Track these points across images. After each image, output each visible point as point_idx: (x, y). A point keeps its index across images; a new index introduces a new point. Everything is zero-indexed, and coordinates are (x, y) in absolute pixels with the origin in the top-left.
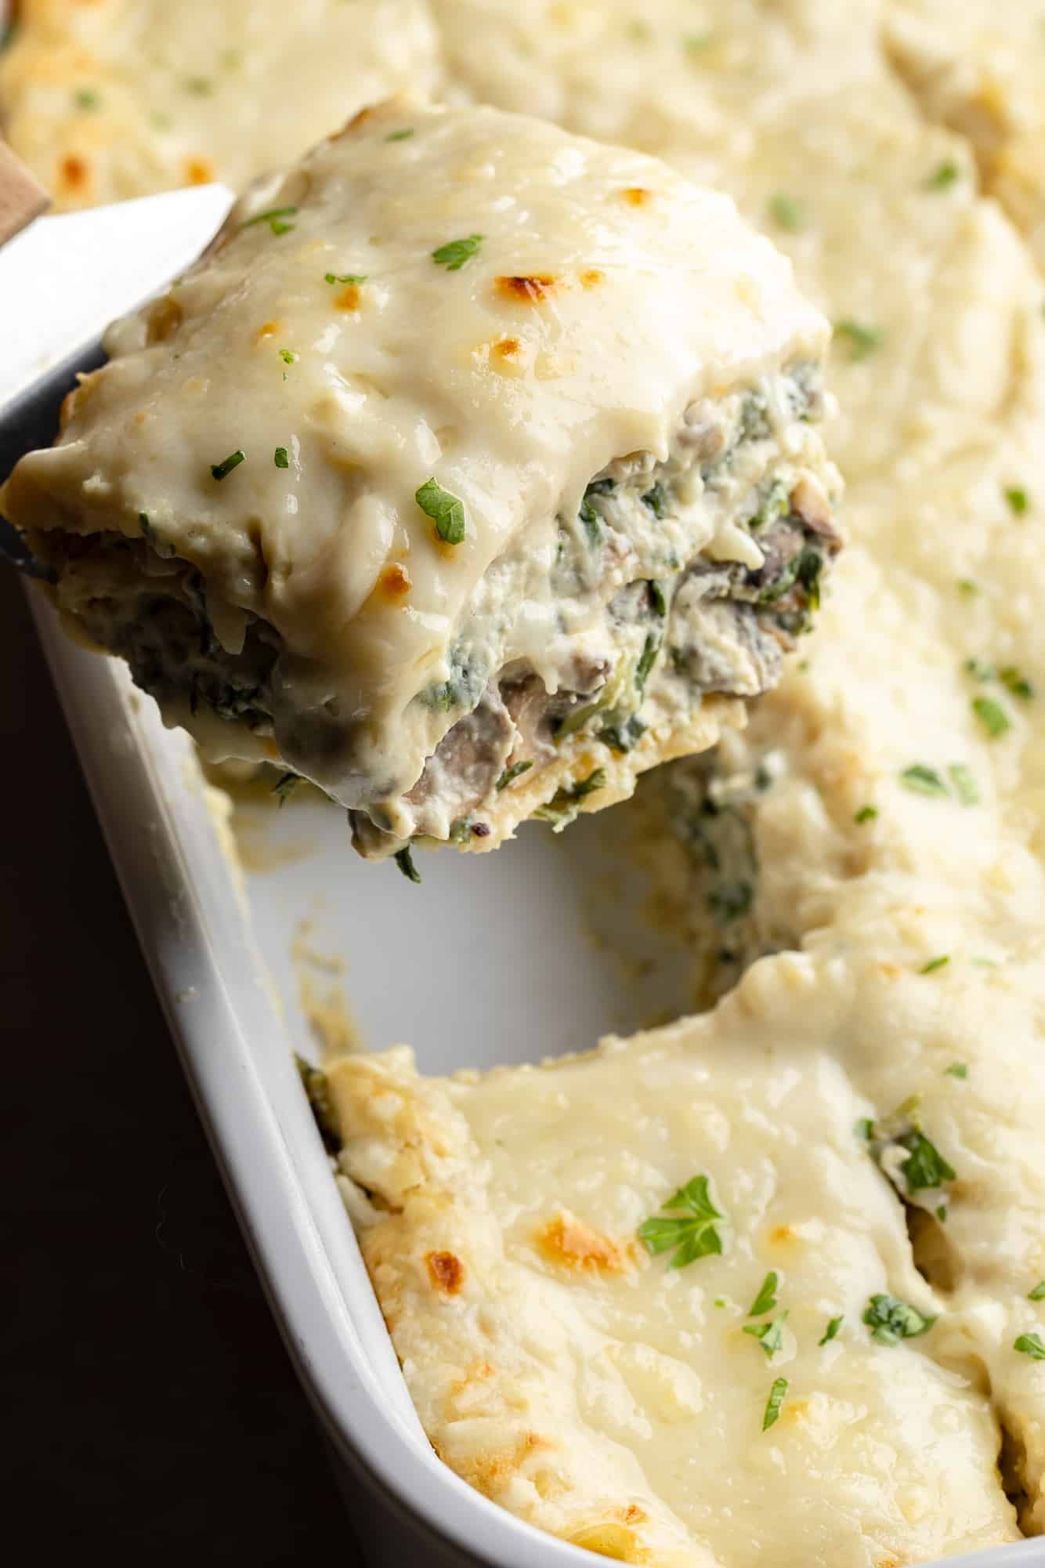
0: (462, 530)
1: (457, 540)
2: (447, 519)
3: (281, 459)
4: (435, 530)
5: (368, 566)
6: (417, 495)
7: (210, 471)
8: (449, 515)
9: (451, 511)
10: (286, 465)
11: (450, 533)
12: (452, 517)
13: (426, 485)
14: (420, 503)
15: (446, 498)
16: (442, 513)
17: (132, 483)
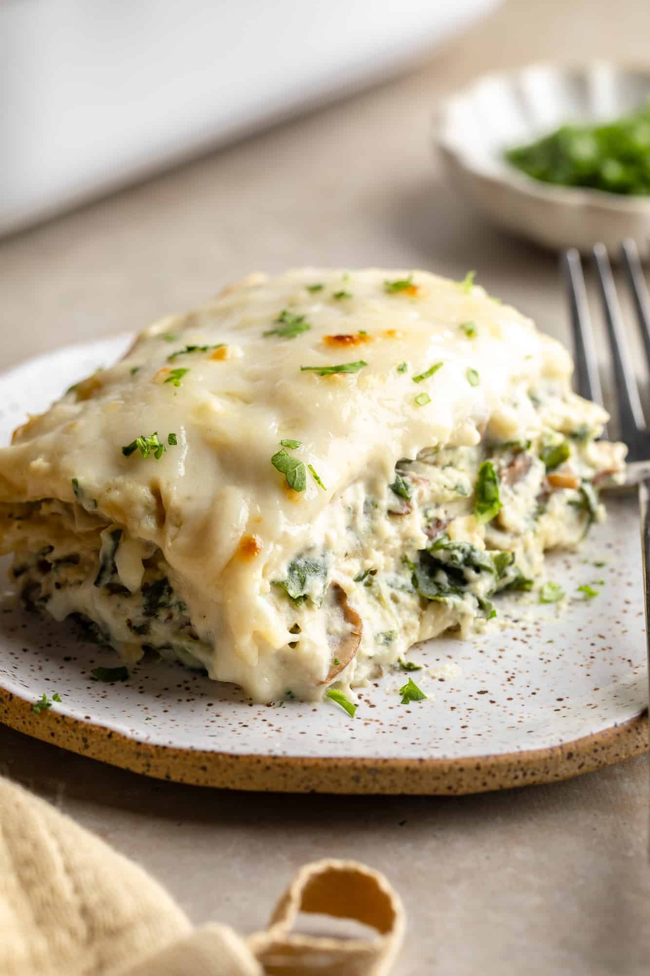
0: (304, 482)
1: (300, 489)
2: (294, 474)
3: (172, 440)
4: (285, 483)
5: (232, 535)
6: (272, 460)
7: (121, 451)
8: (295, 472)
9: (296, 468)
10: (175, 443)
11: (295, 483)
12: (297, 473)
13: (279, 453)
14: (274, 464)
15: (292, 461)
16: (290, 470)
17: (66, 462)
